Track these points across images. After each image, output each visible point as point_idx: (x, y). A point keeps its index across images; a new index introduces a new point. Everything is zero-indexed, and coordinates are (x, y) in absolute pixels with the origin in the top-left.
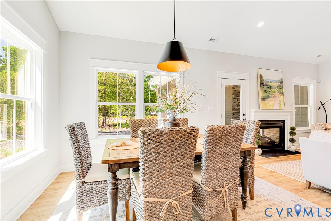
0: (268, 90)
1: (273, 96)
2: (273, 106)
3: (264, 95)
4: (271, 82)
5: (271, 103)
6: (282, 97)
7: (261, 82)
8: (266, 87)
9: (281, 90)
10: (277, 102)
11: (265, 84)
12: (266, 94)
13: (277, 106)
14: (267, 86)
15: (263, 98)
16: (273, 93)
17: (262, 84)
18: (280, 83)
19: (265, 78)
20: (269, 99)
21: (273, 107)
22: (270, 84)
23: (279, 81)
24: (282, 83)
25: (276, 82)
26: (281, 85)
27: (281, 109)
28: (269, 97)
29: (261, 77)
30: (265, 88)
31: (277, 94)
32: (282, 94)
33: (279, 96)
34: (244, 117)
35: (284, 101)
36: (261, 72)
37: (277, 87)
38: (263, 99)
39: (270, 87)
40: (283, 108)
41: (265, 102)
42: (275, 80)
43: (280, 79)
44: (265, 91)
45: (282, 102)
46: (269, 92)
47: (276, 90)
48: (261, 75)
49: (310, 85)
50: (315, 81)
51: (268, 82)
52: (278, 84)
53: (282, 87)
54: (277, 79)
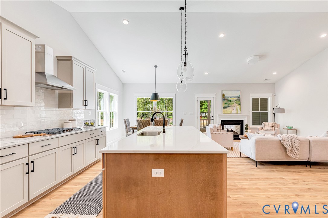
0: (228, 103)
1: (231, 106)
2: (232, 112)
3: (225, 105)
4: (231, 98)
5: (230, 110)
6: (239, 106)
7: (223, 98)
8: (227, 101)
9: (239, 102)
10: (235, 109)
11: (226, 99)
12: (227, 105)
13: (234, 112)
17: (224, 99)
18: (238, 98)
19: (226, 95)
20: (228, 108)
21: (231, 112)
22: (230, 99)
23: (237, 97)
24: (240, 97)
25: (235, 97)
26: (239, 99)
27: (238, 114)
28: (229, 107)
29: (224, 95)
30: (226, 101)
31: (235, 104)
32: (239, 104)
33: (237, 106)
34: (212, 118)
35: (240, 109)
36: (224, 92)
38: (224, 108)
39: (230, 101)
40: (239, 112)
41: (225, 110)
42: (234, 96)
44: (226, 103)
46: (229, 104)
47: (234, 102)
48: (223, 94)
49: (269, 97)
50: (271, 95)
51: (229, 98)
52: (236, 99)
53: (240, 100)
54: (236, 96)
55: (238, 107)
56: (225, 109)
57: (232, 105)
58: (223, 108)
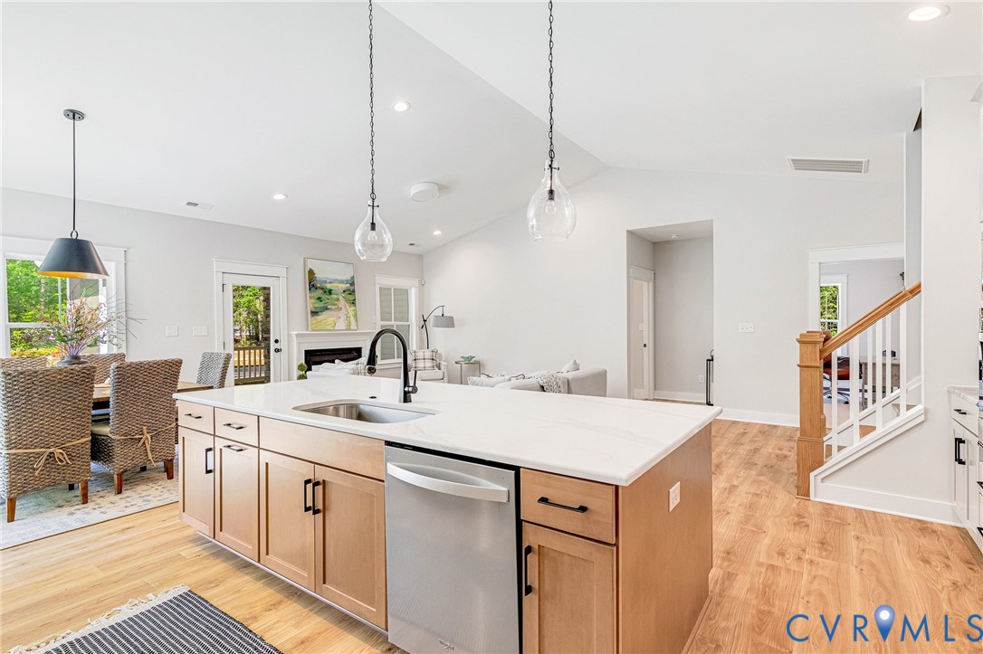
0: (324, 297)
1: (334, 307)
2: (335, 324)
3: (317, 305)
4: (331, 282)
5: (331, 320)
6: (353, 308)
7: (310, 283)
8: (321, 291)
9: (351, 297)
10: (343, 317)
11: (318, 285)
12: (321, 305)
13: (341, 325)
14: (323, 289)
15: (314, 310)
16: (335, 303)
17: (313, 285)
18: (348, 285)
19: (318, 275)
20: (326, 314)
21: (334, 326)
22: (329, 286)
23: (347, 282)
24: (352, 284)
25: (342, 282)
26: (352, 288)
27: (350, 329)
28: (327, 309)
29: (311, 273)
30: (319, 293)
31: (342, 303)
32: (353, 303)
33: (347, 307)
34: (277, 346)
35: (355, 316)
36: (312, 265)
37: (344, 292)
38: (314, 313)
39: (330, 292)
40: (353, 327)
41: (319, 318)
42: (340, 278)
43: (350, 278)
44: (319, 298)
45: (352, 318)
46: (327, 301)
47: (340, 297)
48: (311, 269)
49: (410, 288)
50: (416, 282)
51: (325, 282)
52: (345, 286)
53: (354, 291)
54: (344, 278)
55: (351, 310)
56: (316, 317)
57: (334, 305)
58: (312, 312)
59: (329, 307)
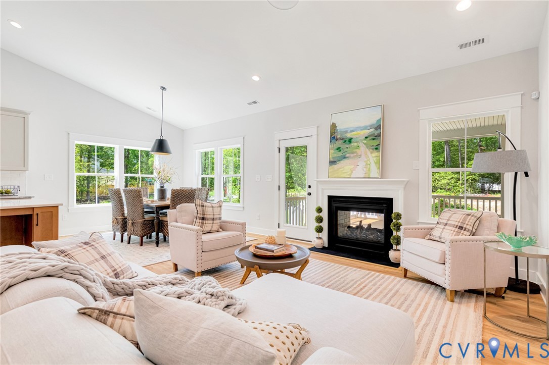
0: (344, 146)
1: (352, 155)
2: (352, 172)
3: (335, 155)
4: (351, 131)
5: (348, 168)
6: (376, 154)
7: (331, 136)
8: (341, 141)
9: (375, 143)
10: (362, 165)
11: (339, 136)
12: (340, 154)
13: (359, 172)
14: (343, 139)
15: (332, 160)
16: (355, 150)
17: (334, 138)
18: (372, 130)
19: (340, 127)
20: (343, 163)
21: (350, 175)
22: (349, 135)
23: (371, 127)
24: (378, 128)
25: (365, 128)
26: (376, 133)
27: (369, 178)
28: (345, 157)
29: (333, 126)
30: (339, 144)
31: (363, 149)
32: (376, 149)
33: (369, 153)
35: (378, 163)
36: (335, 119)
37: (366, 138)
38: (332, 163)
39: (350, 140)
40: (374, 175)
41: (335, 167)
42: (362, 124)
43: (375, 122)
44: (338, 148)
45: (373, 164)
46: (346, 150)
47: (361, 144)
48: (333, 124)
51: (346, 132)
52: (367, 132)
53: (379, 135)
54: (368, 123)
55: (373, 156)
56: (333, 166)
57: (353, 153)
59: (347, 155)
